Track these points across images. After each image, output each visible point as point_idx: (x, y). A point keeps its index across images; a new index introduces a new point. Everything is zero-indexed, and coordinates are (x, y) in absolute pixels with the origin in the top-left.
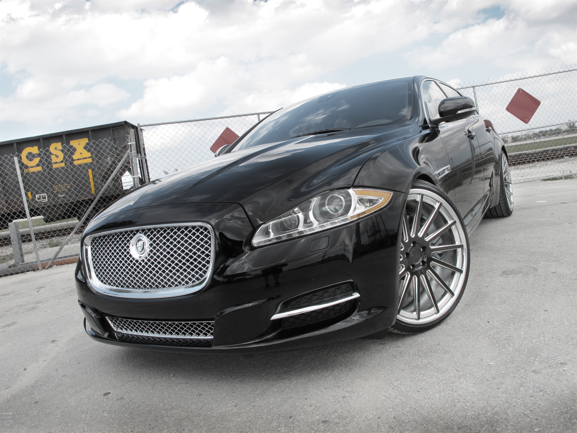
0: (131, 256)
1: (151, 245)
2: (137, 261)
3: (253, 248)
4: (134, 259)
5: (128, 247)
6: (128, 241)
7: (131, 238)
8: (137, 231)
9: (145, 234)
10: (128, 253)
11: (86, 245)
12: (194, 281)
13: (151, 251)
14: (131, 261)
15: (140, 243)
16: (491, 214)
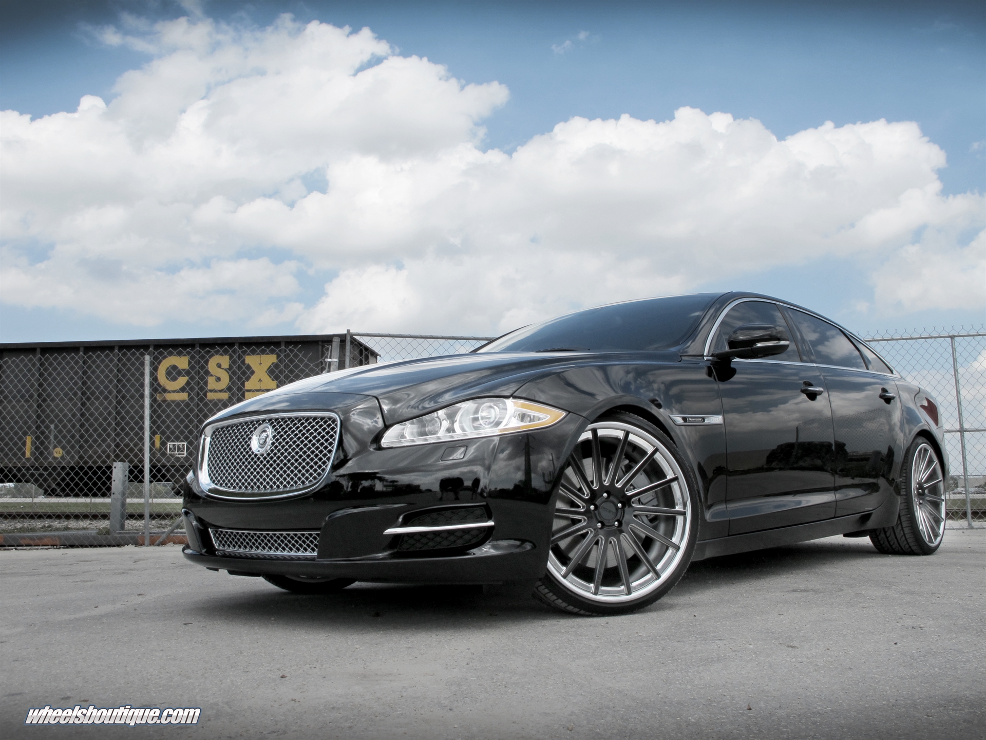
0: (250, 449)
1: (274, 437)
2: (256, 455)
3: (380, 448)
4: (253, 453)
5: (250, 439)
6: (252, 432)
7: (255, 428)
8: (264, 421)
9: (271, 425)
10: (248, 445)
11: (206, 436)
12: (311, 481)
13: (273, 443)
14: (250, 456)
15: (264, 435)
16: (891, 546)
